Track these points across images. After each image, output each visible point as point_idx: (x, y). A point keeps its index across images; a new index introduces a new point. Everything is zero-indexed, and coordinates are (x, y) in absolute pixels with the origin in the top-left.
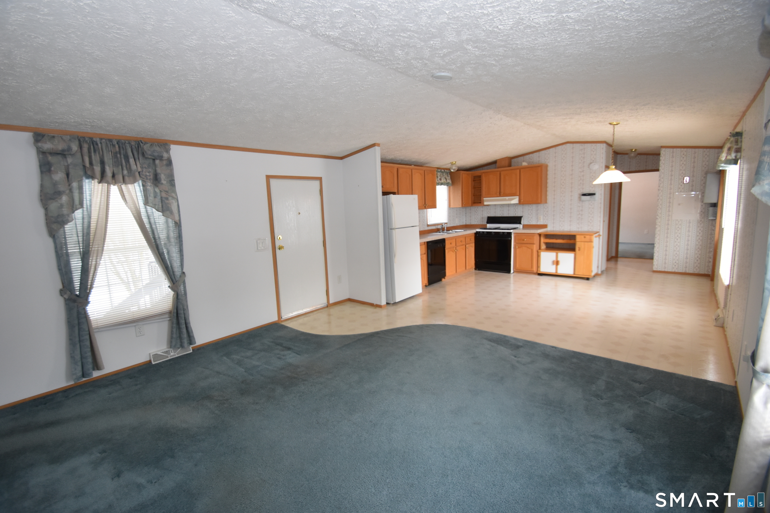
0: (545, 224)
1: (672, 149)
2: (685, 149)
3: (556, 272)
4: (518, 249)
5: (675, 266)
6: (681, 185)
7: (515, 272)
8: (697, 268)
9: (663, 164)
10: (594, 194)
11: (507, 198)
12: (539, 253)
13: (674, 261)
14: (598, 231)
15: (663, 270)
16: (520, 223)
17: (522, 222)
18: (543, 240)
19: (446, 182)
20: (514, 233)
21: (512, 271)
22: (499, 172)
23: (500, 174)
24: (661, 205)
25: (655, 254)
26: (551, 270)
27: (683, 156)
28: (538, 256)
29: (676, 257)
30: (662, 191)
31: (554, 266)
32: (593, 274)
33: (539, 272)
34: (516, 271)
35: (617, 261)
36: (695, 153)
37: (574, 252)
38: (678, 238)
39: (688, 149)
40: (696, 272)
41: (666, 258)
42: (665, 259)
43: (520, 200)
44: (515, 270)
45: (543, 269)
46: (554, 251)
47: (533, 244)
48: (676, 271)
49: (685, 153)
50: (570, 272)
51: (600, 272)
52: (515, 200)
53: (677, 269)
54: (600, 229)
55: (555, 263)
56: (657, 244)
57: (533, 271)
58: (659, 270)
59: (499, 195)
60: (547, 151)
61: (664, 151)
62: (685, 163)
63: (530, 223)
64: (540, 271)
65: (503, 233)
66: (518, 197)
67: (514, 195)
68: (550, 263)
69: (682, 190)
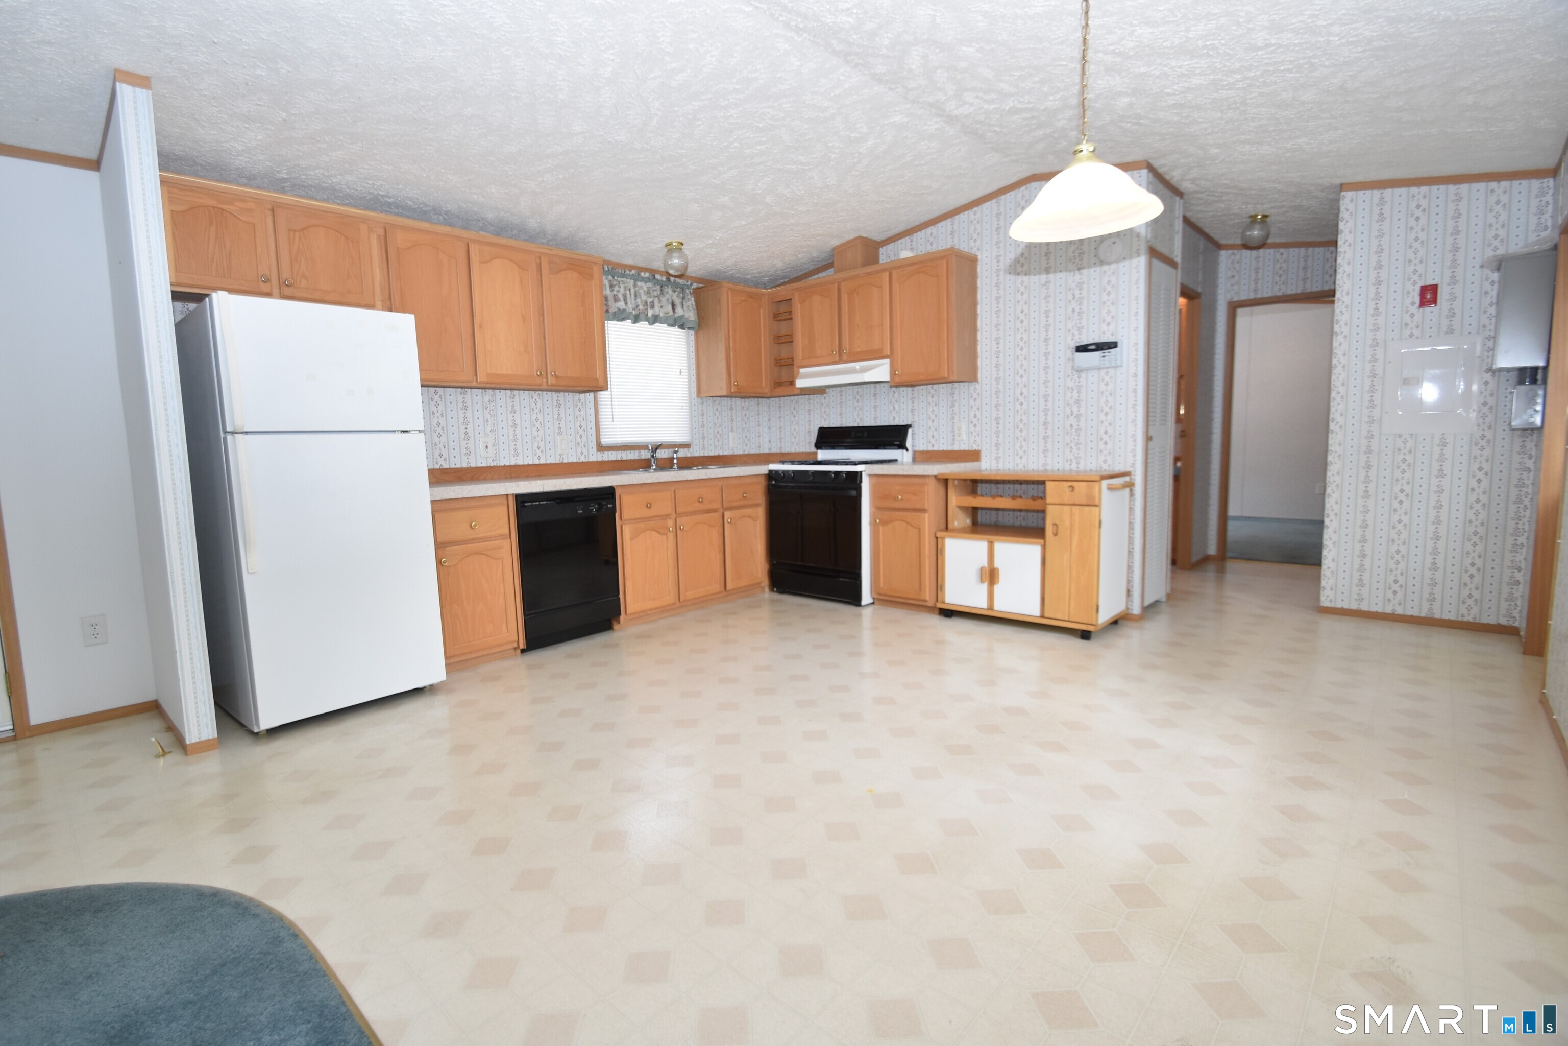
0: (975, 447)
1: (1380, 191)
2: (1424, 189)
3: (991, 608)
4: (881, 528)
5: (1395, 593)
6: (1412, 315)
7: (876, 602)
8: (1470, 602)
9: (1350, 245)
10: (1112, 345)
11: (857, 365)
12: (939, 540)
13: (1391, 579)
14: (1129, 469)
15: (1354, 606)
16: (902, 446)
17: (909, 444)
18: (954, 500)
19: (671, 313)
20: (871, 476)
21: (866, 598)
22: (836, 285)
23: (839, 290)
24: (1343, 384)
25: (1325, 552)
26: (976, 599)
27: (1418, 213)
28: (939, 552)
29: (1397, 563)
30: (1345, 337)
31: (985, 587)
32: (1104, 616)
33: (940, 605)
34: (879, 599)
35: (1221, 571)
36: (1459, 199)
37: (1042, 541)
38: (1402, 497)
39: (1434, 188)
40: (1469, 618)
41: (1362, 565)
42: (1361, 568)
43: (893, 373)
44: (876, 596)
45: (953, 597)
46: (984, 537)
47: (924, 511)
48: (1399, 611)
49: (1424, 203)
50: (1031, 608)
51: (1136, 610)
52: (880, 371)
53: (1400, 604)
54: (1133, 465)
55: (987, 576)
56: (1332, 516)
57: (925, 601)
58: (1339, 605)
59: (837, 358)
60: (975, 213)
61: (1352, 201)
62: (1422, 236)
63: (933, 446)
64: (944, 602)
65: (837, 473)
66: (887, 361)
67: (874, 355)
68: (974, 575)
69: (1417, 332)
